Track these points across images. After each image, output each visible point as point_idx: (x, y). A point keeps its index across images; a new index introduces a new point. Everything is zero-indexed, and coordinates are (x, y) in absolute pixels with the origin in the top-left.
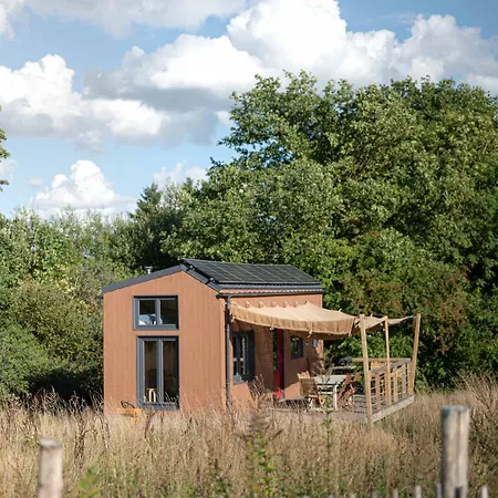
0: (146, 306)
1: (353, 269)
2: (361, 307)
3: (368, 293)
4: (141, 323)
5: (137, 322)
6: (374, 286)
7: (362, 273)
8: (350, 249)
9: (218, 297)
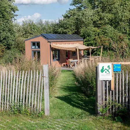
0: (34, 44)
1: (98, 35)
2: (99, 44)
3: (101, 41)
4: (33, 48)
5: (32, 47)
6: (103, 39)
7: (100, 36)
8: (98, 30)
9: (48, 42)
